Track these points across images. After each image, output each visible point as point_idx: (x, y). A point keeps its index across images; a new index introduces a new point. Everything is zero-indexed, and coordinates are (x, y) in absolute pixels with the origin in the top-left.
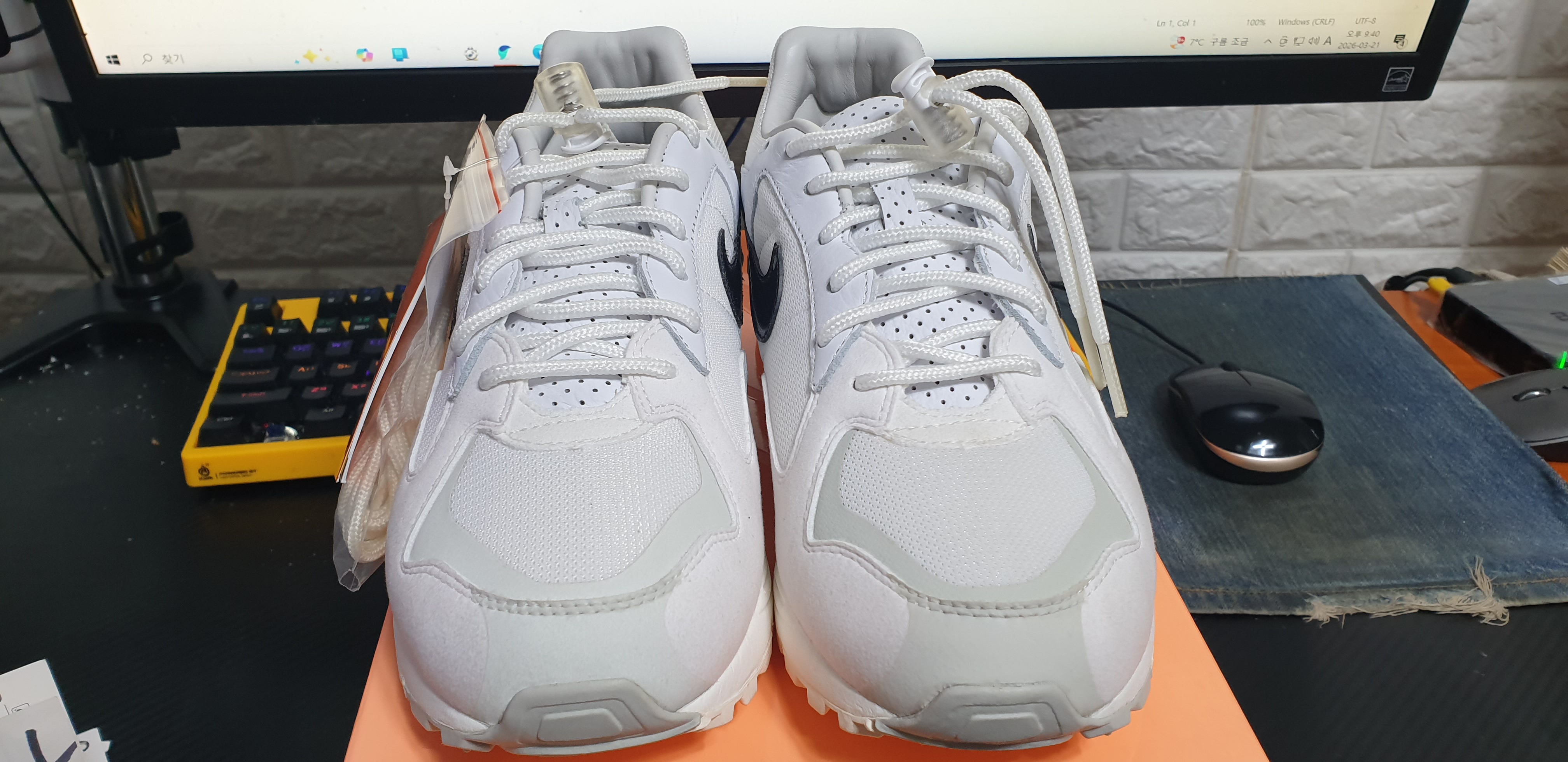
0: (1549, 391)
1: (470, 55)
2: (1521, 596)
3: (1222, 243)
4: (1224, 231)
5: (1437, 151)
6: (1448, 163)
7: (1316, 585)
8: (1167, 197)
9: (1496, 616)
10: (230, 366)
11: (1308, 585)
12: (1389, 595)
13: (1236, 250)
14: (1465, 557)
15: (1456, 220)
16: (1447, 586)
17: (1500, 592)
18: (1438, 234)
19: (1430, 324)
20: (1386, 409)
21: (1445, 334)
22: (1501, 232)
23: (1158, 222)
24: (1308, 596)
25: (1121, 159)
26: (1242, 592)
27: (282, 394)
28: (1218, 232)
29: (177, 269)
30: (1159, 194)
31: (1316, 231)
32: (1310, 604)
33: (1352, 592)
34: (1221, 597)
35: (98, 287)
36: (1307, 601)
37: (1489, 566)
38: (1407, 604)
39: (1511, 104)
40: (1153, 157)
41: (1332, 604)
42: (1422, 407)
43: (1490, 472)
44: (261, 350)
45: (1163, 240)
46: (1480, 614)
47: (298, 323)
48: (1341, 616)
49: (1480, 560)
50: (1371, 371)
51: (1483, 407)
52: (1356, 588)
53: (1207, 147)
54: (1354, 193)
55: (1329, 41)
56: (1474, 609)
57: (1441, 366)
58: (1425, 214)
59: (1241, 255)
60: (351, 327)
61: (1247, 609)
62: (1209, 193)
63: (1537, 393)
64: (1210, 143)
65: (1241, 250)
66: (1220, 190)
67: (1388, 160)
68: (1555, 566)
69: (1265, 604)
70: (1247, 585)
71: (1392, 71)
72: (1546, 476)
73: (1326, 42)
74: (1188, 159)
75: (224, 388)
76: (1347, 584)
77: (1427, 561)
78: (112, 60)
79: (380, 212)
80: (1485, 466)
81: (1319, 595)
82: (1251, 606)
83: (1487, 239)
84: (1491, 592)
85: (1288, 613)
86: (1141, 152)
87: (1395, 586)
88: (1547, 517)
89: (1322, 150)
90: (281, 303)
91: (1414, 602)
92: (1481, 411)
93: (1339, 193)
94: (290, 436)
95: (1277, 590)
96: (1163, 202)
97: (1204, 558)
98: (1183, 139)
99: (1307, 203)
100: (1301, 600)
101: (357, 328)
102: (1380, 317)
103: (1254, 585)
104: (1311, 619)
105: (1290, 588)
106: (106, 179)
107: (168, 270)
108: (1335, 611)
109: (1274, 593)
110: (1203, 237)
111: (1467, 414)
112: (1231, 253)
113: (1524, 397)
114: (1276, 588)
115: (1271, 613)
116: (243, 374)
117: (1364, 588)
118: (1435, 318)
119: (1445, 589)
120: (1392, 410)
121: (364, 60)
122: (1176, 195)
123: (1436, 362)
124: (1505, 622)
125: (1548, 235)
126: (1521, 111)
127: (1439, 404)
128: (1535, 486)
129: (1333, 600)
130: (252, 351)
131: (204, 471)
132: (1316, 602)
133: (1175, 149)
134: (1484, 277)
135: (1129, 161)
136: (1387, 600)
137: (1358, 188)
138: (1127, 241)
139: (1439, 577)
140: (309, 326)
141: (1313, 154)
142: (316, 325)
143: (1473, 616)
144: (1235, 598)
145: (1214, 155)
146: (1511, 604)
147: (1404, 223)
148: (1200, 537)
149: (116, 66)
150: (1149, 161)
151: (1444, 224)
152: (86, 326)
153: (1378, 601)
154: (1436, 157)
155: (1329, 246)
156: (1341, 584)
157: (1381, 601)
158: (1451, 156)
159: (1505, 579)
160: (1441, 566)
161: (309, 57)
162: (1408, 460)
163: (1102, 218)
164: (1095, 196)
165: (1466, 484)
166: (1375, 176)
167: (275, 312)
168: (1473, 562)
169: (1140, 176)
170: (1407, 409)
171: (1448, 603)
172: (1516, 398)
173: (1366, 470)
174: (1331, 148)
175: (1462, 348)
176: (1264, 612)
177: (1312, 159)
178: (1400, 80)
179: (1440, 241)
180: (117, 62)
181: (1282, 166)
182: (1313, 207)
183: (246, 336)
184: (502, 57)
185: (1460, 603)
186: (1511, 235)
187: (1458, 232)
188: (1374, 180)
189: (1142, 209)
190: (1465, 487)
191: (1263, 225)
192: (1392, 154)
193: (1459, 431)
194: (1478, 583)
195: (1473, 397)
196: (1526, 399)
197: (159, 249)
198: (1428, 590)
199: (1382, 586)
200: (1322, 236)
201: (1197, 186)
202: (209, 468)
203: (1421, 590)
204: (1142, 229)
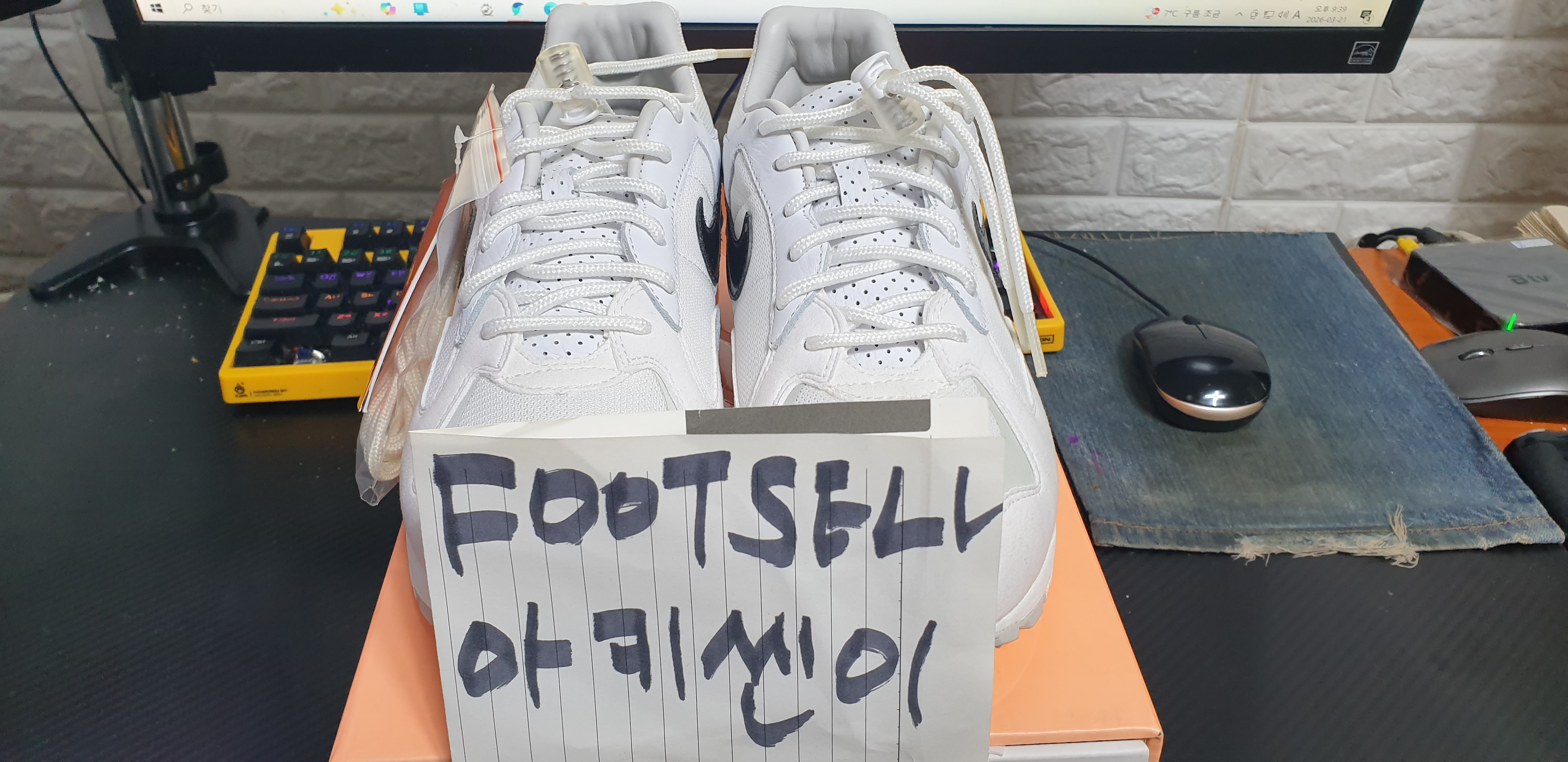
0: (1491, 351)
1: (486, 11)
2: (1432, 542)
3: (1216, 191)
4: (1219, 179)
5: (1431, 108)
6: (1441, 120)
7: (1250, 527)
8: (1164, 145)
9: (1406, 560)
10: (263, 292)
11: (1241, 526)
12: (1313, 538)
13: (1230, 199)
14: (1389, 504)
15: (1446, 175)
16: (1367, 531)
17: (1413, 538)
18: (1429, 189)
19: (1396, 282)
20: (1337, 363)
21: (1408, 293)
22: (1490, 188)
23: (1154, 169)
24: (1237, 536)
25: (1120, 107)
26: (1179, 530)
27: (311, 320)
28: (1212, 181)
29: (212, 197)
30: (1156, 142)
31: (1309, 182)
32: (1239, 543)
33: (1280, 534)
34: (1158, 534)
35: (139, 212)
36: (1237, 540)
37: (1408, 514)
38: (1329, 547)
39: (1506, 63)
40: (1152, 106)
41: (1259, 544)
42: (1371, 363)
43: (1425, 426)
44: (291, 277)
45: (1158, 187)
46: (1393, 557)
47: (325, 253)
48: (1266, 556)
49: (1401, 507)
50: (1329, 327)
51: (1426, 364)
52: (1284, 530)
53: (1205, 97)
54: (1347, 146)
55: (1298, 15)
56: (1387, 552)
57: (1394, 324)
58: (1416, 169)
59: (1234, 203)
60: (375, 257)
61: (1181, 545)
62: (1205, 143)
63: (1481, 353)
64: (1207, 94)
65: (1234, 198)
66: (1216, 140)
67: (1383, 115)
68: (1466, 515)
69: (1199, 542)
70: (1185, 524)
71: (1358, 45)
72: (1474, 433)
73: (1295, 15)
74: (1186, 109)
75: (257, 313)
76: (1277, 527)
77: (1352, 507)
78: (156, 8)
79: (404, 139)
80: (1420, 421)
81: (1250, 535)
82: (1185, 543)
83: (1477, 195)
84: (1406, 537)
85: (1218, 551)
86: (1140, 101)
87: (1321, 529)
88: (1469, 470)
89: (1317, 103)
90: (309, 233)
91: (1334, 545)
92: (1425, 369)
93: (1333, 146)
94: (317, 359)
95: (1211, 529)
96: (1160, 149)
97: (1148, 498)
98: (1181, 89)
99: (1301, 155)
100: (1231, 539)
101: (379, 259)
102: (1345, 275)
103: (1191, 524)
104: (1238, 557)
105: (1224, 528)
106: (147, 112)
107: (205, 198)
108: (1262, 550)
109: (1208, 532)
110: (1198, 185)
111: (1412, 372)
112: (1225, 201)
113: (1469, 356)
114: (1210, 527)
115: (1202, 551)
116: (274, 300)
117: (1292, 530)
118: (1401, 276)
119: (1365, 533)
120: (1343, 365)
121: (387, 13)
122: (1173, 143)
123: (1391, 320)
124: (1412, 565)
125: (1537, 193)
126: (1517, 70)
127: (1388, 361)
128: (1464, 441)
129: (1261, 540)
130: (283, 278)
131: (239, 389)
132: (1245, 541)
133: (1173, 99)
134: (1453, 238)
135: (1128, 109)
136: (1310, 542)
137: (1351, 142)
138: (1123, 187)
139: (1361, 522)
140: (335, 257)
141: (1308, 107)
142: (342, 256)
143: (1387, 558)
144: (1171, 535)
145: (1212, 105)
146: (1423, 548)
147: (1397, 177)
148: (1147, 479)
149: (159, 14)
150: (1148, 110)
151: (1435, 179)
152: (130, 249)
153: (1302, 542)
154: (1429, 113)
155: (1320, 197)
156: (1271, 526)
157: (1305, 542)
158: (1445, 113)
159: (1422, 526)
160: (1365, 512)
161: (337, 9)
162: (1350, 413)
163: (1099, 163)
164: (1094, 142)
165: (1400, 437)
166: (1369, 130)
167: (303, 242)
168: (1394, 509)
169: (1138, 124)
170: (1356, 365)
171: (1365, 546)
172: (1461, 357)
173: (1310, 421)
174: (1326, 102)
175: (1422, 306)
176: (1197, 549)
177: (1308, 112)
178: (1365, 53)
179: (1430, 195)
180: (160, 11)
181: (1278, 118)
182: (1306, 159)
183: (277, 264)
184: (516, 13)
185: (1376, 547)
186: (1501, 192)
187: (1449, 187)
188: (1367, 134)
189: (1139, 156)
190: (1399, 440)
191: (1257, 176)
192: (1386, 109)
193: (1401, 387)
194: (1395, 530)
195: (1419, 356)
196: (1470, 358)
197: (197, 179)
198: (1349, 534)
199: (1308, 530)
200: (1314, 187)
201: (1193, 135)
202: (245, 386)
203: (1342, 534)
204: (1139, 176)
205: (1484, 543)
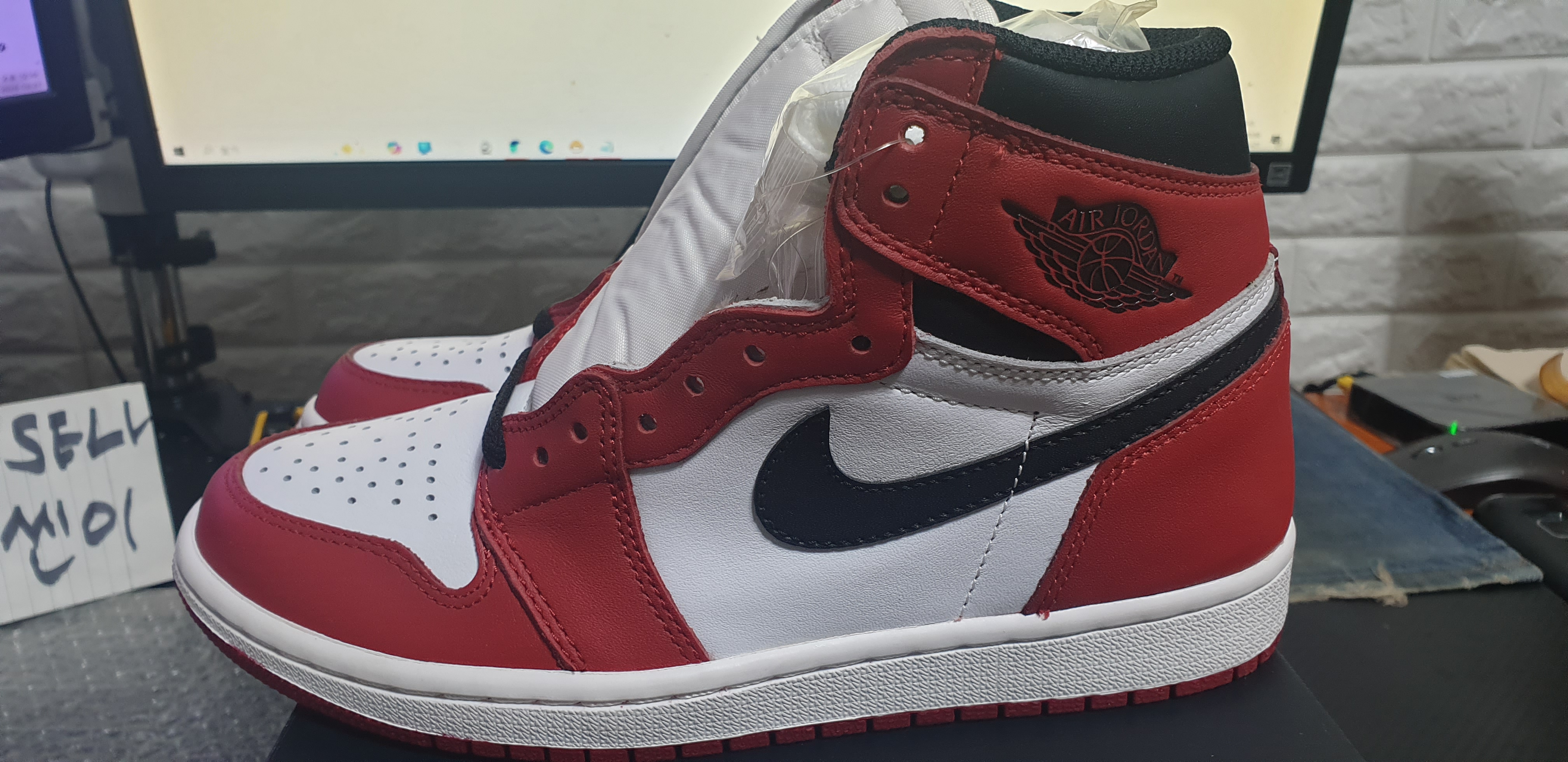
0: (1440, 448)
1: (486, 149)
2: (1418, 585)
9: (1396, 600)
14: (1370, 560)
16: (1353, 579)
17: (1399, 582)
19: (1343, 416)
29: (198, 377)
37: (1390, 565)
38: (1322, 594)
42: (1332, 463)
43: (1391, 504)
46: (1383, 598)
49: (1382, 561)
56: (1376, 594)
63: (1431, 450)
67: (1305, 308)
68: (1446, 564)
77: (1337, 565)
78: (178, 151)
80: (1388, 500)
84: (1392, 583)
88: (1440, 533)
91: (1327, 592)
107: (191, 376)
113: (1421, 454)
118: (1345, 410)
119: (1349, 583)
121: (395, 154)
124: (1404, 604)
126: (1415, 263)
128: (1434, 510)
139: (1347, 574)
143: (1377, 600)
146: (1410, 591)
149: (181, 157)
154: (1346, 305)
158: (1360, 304)
159: (1404, 574)
160: (1349, 567)
161: (346, 150)
168: (1375, 563)
170: (1319, 464)
171: (1353, 591)
172: (1414, 456)
180: (183, 154)
184: (513, 151)
185: (1365, 591)
192: (1307, 303)
193: (1363, 478)
194: (1381, 578)
197: (185, 356)
198: (1338, 583)
203: (1332, 584)
205: (1467, 584)
